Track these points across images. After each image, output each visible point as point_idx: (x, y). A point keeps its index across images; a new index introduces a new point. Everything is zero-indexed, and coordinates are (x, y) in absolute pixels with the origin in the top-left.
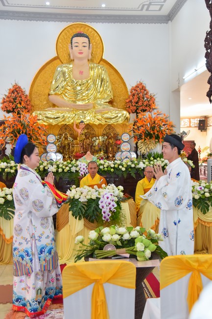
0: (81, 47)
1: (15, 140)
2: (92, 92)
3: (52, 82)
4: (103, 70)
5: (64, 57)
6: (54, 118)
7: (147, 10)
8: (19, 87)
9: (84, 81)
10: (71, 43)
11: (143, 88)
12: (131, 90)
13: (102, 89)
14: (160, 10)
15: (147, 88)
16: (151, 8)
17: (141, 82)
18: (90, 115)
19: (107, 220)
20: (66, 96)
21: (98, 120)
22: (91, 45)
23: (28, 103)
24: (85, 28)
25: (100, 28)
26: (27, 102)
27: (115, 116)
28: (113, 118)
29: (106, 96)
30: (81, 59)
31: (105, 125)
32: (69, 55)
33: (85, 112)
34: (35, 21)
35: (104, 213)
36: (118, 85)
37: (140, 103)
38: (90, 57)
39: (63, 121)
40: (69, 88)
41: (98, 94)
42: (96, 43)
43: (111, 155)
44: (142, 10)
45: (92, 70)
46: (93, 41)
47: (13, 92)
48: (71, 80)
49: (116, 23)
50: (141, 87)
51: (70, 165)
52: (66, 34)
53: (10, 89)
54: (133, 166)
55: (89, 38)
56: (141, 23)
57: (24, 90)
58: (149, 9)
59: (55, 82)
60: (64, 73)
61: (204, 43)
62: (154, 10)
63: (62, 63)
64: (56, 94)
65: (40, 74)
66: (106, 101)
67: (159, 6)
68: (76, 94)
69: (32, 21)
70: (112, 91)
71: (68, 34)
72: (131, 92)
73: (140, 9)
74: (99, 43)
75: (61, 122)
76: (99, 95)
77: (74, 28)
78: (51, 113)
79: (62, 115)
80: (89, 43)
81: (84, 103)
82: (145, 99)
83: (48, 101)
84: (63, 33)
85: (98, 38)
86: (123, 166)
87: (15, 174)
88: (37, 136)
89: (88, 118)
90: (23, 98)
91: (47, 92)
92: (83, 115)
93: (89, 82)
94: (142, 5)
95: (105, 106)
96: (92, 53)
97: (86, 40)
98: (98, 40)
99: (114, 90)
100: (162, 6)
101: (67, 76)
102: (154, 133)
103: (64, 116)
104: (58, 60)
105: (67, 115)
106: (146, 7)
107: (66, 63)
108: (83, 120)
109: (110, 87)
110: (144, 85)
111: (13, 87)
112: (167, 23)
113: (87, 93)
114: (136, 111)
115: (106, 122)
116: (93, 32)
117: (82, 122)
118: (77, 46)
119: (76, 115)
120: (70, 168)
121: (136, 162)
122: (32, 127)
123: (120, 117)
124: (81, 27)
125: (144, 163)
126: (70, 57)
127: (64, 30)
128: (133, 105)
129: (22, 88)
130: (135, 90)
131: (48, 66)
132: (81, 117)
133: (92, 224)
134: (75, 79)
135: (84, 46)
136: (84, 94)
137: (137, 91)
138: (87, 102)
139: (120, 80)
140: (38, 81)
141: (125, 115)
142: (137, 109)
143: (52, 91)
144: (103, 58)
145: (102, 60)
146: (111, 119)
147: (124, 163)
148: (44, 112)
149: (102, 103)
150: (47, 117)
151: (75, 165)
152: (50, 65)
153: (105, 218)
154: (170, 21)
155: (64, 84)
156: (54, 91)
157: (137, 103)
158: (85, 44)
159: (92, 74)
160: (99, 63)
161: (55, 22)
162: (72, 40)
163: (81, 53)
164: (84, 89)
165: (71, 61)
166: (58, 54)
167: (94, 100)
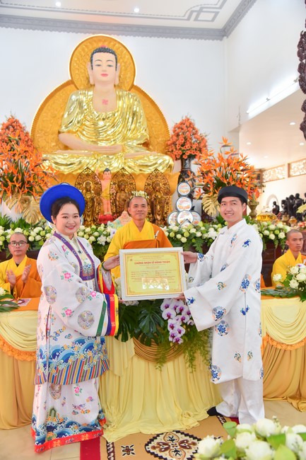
0: (104, 67)
1: (5, 191)
2: (120, 130)
3: (63, 116)
4: (136, 100)
5: (80, 81)
6: (67, 165)
7: (196, 19)
8: (17, 121)
9: (109, 114)
10: (91, 61)
11: (191, 126)
12: (175, 128)
13: (133, 126)
14: (213, 20)
15: (196, 126)
16: (202, 16)
17: (188, 117)
18: (118, 161)
19: (177, 341)
20: (84, 135)
21: (130, 167)
22: (118, 65)
23: (30, 143)
24: (110, 42)
25: (130, 43)
26: (27, 141)
27: (154, 162)
28: (151, 166)
29: (139, 135)
30: (104, 83)
31: (139, 175)
32: (88, 79)
33: (111, 157)
34: (40, 31)
35: (172, 327)
36: (156, 121)
37: (188, 146)
38: (117, 82)
39: (79, 169)
40: (87, 123)
41: (129, 133)
42: (126, 63)
43: (159, 218)
44: (188, 19)
45: (120, 100)
46: (121, 60)
47: (8, 128)
48: (90, 112)
49: (153, 38)
50: (187, 124)
51: (96, 234)
52: (83, 50)
53: (3, 124)
54: (199, 234)
55: (115, 55)
56: (186, 38)
57: (24, 126)
58: (199, 19)
59: (68, 115)
60: (80, 104)
61: (297, 50)
62: (205, 21)
63: (78, 89)
64: (69, 132)
65: (47, 105)
66: (139, 142)
67: (213, 14)
68: (97, 132)
69: (36, 31)
70: (147, 130)
71: (86, 50)
72: (174, 131)
73: (186, 18)
74: (130, 64)
75: (77, 170)
76: (129, 135)
77: (95, 41)
78: (62, 157)
79: (78, 160)
80: (116, 62)
81: (108, 145)
82: (194, 140)
83: (58, 141)
84: (79, 49)
85: (128, 56)
86: (183, 235)
87: (3, 248)
88: (42, 185)
89: (116, 165)
90: (22, 137)
91: (56, 129)
92: (109, 161)
93: (116, 115)
94: (189, 12)
95: (139, 149)
96: (120, 77)
97: (112, 57)
98: (128, 59)
99: (150, 127)
100: (217, 13)
101: (86, 107)
102: (229, 183)
103: (80, 162)
104: (73, 86)
105: (85, 160)
106: (194, 15)
107: (83, 90)
108: (108, 167)
109: (145, 123)
110: (193, 122)
111: (8, 120)
112: (221, 40)
113: (113, 130)
114: (182, 156)
115: (141, 170)
116: (122, 48)
117: (107, 170)
118: (99, 65)
119: (97, 160)
120: (96, 238)
121: (203, 228)
122: (33, 170)
123: (161, 164)
124: (105, 41)
125: (216, 230)
126: (89, 81)
127: (80, 45)
128: (178, 148)
129: (21, 122)
130: (179, 128)
131: (58, 93)
132: (106, 163)
133: (148, 348)
134: (95, 110)
135: (110, 66)
136: (108, 133)
137: (182, 129)
138: (113, 143)
139: (157, 115)
140: (43, 114)
141: (167, 162)
142: (184, 154)
143: (63, 128)
144: (135, 84)
145: (133, 86)
146: (147, 166)
147: (184, 230)
148: (53, 156)
149: (135, 144)
150: (56, 163)
151: (105, 233)
152: (61, 92)
153: (173, 337)
154: (225, 37)
155: (80, 117)
156: (66, 127)
157: (183, 146)
158: (110, 63)
159: (120, 105)
160: (130, 90)
161: (68, 32)
162: (92, 57)
163: (104, 75)
164: (109, 126)
165: (90, 86)
166: (72, 77)
167: (123, 141)
